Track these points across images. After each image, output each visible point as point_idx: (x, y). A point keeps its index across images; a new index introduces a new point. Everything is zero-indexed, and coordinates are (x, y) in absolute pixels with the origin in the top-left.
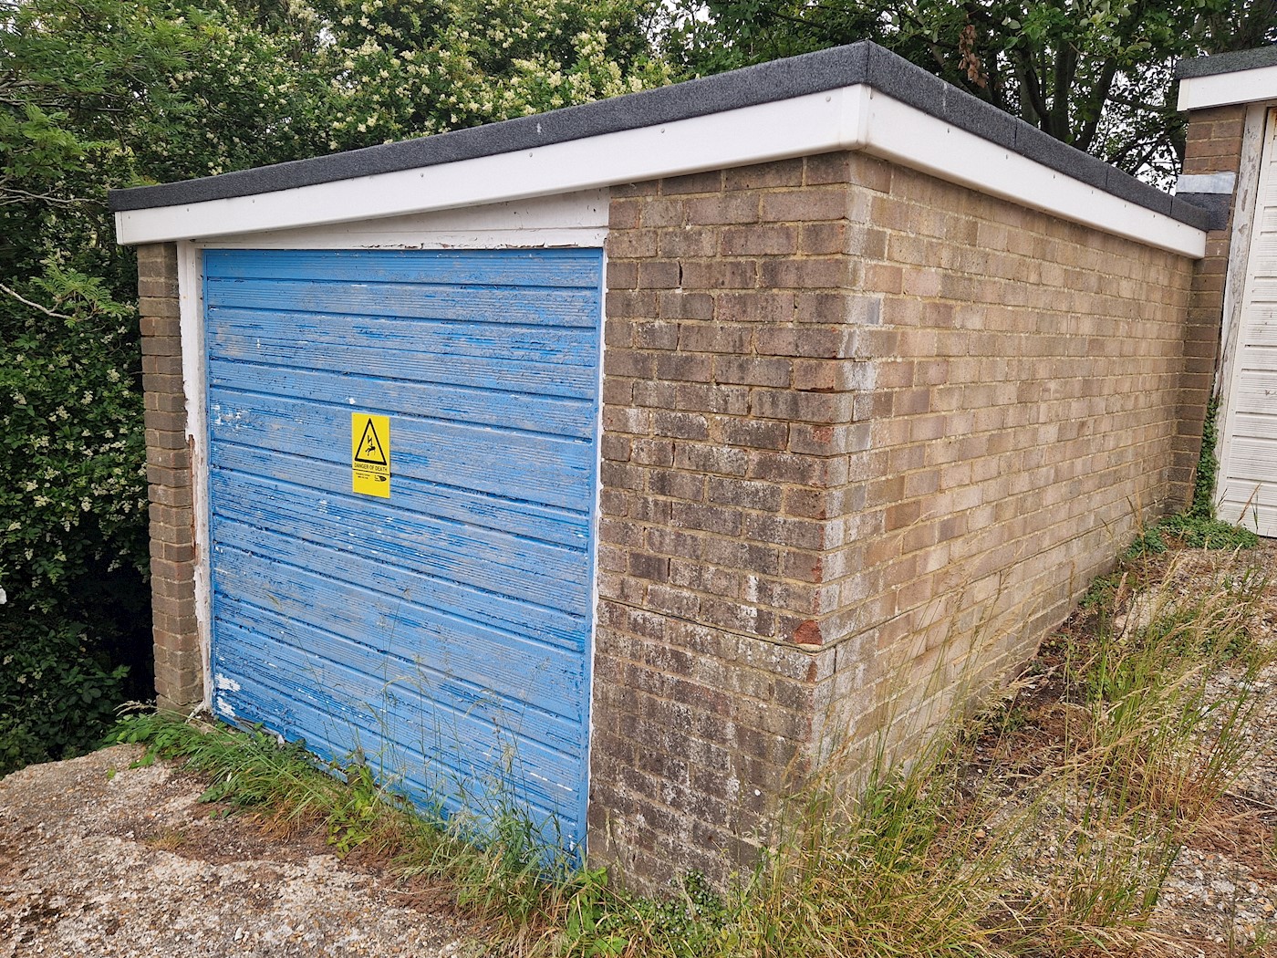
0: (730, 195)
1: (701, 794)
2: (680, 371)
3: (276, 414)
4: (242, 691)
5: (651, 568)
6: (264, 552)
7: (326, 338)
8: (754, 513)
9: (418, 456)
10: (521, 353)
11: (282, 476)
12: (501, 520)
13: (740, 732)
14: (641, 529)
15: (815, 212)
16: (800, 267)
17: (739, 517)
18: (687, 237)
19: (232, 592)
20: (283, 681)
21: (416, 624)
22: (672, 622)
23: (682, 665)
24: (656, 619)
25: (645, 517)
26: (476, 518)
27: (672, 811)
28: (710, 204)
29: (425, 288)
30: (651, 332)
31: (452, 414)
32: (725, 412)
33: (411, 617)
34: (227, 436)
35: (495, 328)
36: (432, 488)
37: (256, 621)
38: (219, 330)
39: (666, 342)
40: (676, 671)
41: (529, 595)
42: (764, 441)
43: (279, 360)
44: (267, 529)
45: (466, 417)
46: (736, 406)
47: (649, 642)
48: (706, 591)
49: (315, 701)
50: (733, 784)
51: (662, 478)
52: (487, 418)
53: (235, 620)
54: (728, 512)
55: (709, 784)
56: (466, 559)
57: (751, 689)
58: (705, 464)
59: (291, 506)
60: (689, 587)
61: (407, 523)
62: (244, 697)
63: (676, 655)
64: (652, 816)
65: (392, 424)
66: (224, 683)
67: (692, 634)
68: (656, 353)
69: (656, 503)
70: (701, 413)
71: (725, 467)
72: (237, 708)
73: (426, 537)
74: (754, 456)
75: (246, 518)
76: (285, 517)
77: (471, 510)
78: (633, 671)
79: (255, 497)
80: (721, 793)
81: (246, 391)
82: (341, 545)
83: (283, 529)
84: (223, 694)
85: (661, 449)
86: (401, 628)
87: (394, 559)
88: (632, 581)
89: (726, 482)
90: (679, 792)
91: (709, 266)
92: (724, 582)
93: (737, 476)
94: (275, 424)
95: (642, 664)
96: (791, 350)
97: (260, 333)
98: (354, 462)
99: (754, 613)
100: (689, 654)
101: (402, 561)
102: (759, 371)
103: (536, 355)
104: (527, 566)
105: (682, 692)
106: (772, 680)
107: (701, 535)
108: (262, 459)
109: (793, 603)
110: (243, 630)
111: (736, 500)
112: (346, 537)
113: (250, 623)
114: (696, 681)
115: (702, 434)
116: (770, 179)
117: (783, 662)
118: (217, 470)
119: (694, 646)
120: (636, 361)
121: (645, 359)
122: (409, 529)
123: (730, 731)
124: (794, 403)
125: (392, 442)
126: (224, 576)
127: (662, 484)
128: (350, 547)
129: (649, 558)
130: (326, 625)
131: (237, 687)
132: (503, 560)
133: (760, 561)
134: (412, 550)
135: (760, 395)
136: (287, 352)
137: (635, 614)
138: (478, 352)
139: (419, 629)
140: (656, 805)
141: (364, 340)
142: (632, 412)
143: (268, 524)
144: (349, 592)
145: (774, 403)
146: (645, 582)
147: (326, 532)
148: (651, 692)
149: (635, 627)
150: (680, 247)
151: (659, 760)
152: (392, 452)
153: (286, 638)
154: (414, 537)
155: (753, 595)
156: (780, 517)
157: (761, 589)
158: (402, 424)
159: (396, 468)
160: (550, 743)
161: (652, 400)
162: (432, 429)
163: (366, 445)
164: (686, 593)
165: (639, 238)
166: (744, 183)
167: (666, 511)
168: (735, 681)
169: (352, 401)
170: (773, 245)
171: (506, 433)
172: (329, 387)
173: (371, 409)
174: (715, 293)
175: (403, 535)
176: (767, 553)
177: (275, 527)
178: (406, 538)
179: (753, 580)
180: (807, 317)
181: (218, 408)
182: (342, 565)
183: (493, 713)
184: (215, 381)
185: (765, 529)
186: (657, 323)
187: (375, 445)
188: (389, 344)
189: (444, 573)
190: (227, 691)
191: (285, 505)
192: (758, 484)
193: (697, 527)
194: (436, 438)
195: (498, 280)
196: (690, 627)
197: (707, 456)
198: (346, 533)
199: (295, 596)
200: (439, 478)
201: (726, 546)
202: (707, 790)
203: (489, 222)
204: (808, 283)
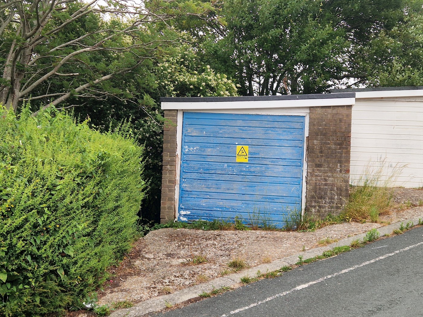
0: (333, 109)
1: (330, 200)
2: (325, 135)
3: (210, 147)
4: (191, 213)
5: (319, 166)
6: (203, 178)
7: (229, 131)
8: (339, 155)
9: (257, 153)
10: (285, 133)
11: (211, 161)
12: (280, 163)
13: (337, 189)
14: (317, 160)
15: (348, 113)
16: (345, 120)
17: (336, 156)
18: (325, 115)
19: (189, 190)
20: (208, 207)
21: (254, 187)
22: (324, 174)
23: (326, 180)
24: (320, 174)
25: (318, 158)
26: (273, 164)
27: (324, 205)
28: (330, 111)
29: (260, 122)
30: (319, 129)
31: (267, 145)
32: (333, 140)
33: (254, 185)
34: (190, 153)
35: (279, 129)
36: (261, 159)
37: (198, 195)
38: (189, 130)
39: (322, 130)
40: (325, 181)
41: (287, 176)
42: (341, 144)
43: (212, 136)
44: (204, 173)
45: (271, 145)
46: (335, 139)
47: (319, 178)
48: (330, 168)
49: (220, 210)
50: (336, 197)
51: (321, 151)
52: (276, 145)
53: (189, 196)
54: (334, 155)
55: (332, 198)
56: (270, 172)
57: (339, 181)
58: (330, 148)
59: (213, 167)
60: (327, 168)
61: (253, 166)
62: (191, 215)
63: (324, 179)
64: (320, 207)
65: (249, 147)
66: (183, 213)
67: (328, 175)
68: (320, 132)
69: (320, 155)
70: (329, 141)
71: (333, 148)
72: (188, 218)
73: (258, 168)
74: (338, 146)
75: (196, 171)
76: (212, 170)
77: (272, 162)
78: (316, 183)
79: (201, 166)
80: (334, 199)
81: (198, 143)
82: (231, 173)
83: (211, 172)
84: (182, 216)
85: (321, 146)
86: (250, 188)
87: (249, 174)
88: (315, 168)
89: (334, 151)
90: (326, 201)
91: (330, 119)
92: (334, 166)
93: (335, 150)
94: (209, 150)
95: (318, 182)
96: (344, 131)
97: (205, 130)
98: (237, 156)
99: (339, 170)
100: (327, 178)
101: (251, 174)
102: (339, 134)
103: (289, 133)
104: (286, 171)
105: (326, 185)
106: (342, 179)
107: (329, 159)
108: (204, 157)
109: (346, 167)
110: (192, 198)
111: (335, 153)
112: (233, 172)
113: (195, 196)
114: (329, 182)
115: (329, 144)
116: (340, 108)
117: (345, 176)
118: (185, 161)
119: (328, 177)
120: (316, 133)
121: (317, 133)
122: (253, 168)
123: (335, 188)
124: (345, 138)
125: (249, 151)
126: (186, 186)
127: (321, 152)
128: (234, 174)
129: (319, 164)
130: (225, 192)
131: (189, 213)
132: (280, 170)
133: (340, 162)
134: (254, 172)
135: (339, 138)
136: (214, 134)
137: (316, 174)
138: (274, 133)
139: (256, 188)
140: (321, 204)
141: (241, 131)
142: (315, 141)
143: (205, 172)
144: (233, 183)
145: (342, 139)
146: (318, 168)
147: (226, 171)
148: (319, 186)
149: (316, 176)
150: (324, 116)
151: (321, 197)
152: (249, 153)
153: (209, 197)
154: (255, 169)
155: (339, 167)
156: (343, 155)
157: (340, 166)
158: (252, 147)
159: (250, 156)
160: (292, 202)
161: (319, 139)
162: (261, 147)
163: (241, 152)
164: (326, 169)
165: (316, 115)
166: (335, 108)
167: (322, 156)
168: (336, 181)
169: (237, 143)
170: (341, 117)
171: (281, 147)
172: (228, 141)
173: (242, 145)
174: (331, 123)
175: (251, 169)
176: (341, 160)
177: (207, 172)
178: (252, 169)
179: (339, 165)
180: (346, 127)
181: (187, 147)
182: (231, 178)
183: (276, 201)
184: (186, 141)
185: (341, 157)
186: (320, 127)
187: (244, 151)
188: (249, 132)
189: (263, 175)
190: (184, 215)
191: (212, 167)
192: (339, 150)
193: (328, 158)
194: (261, 149)
195: (279, 121)
196: (327, 174)
197: (330, 147)
198: (234, 171)
199: (214, 187)
200: (263, 157)
201: (334, 160)
202: (331, 199)
203: (279, 111)
204: (346, 122)
